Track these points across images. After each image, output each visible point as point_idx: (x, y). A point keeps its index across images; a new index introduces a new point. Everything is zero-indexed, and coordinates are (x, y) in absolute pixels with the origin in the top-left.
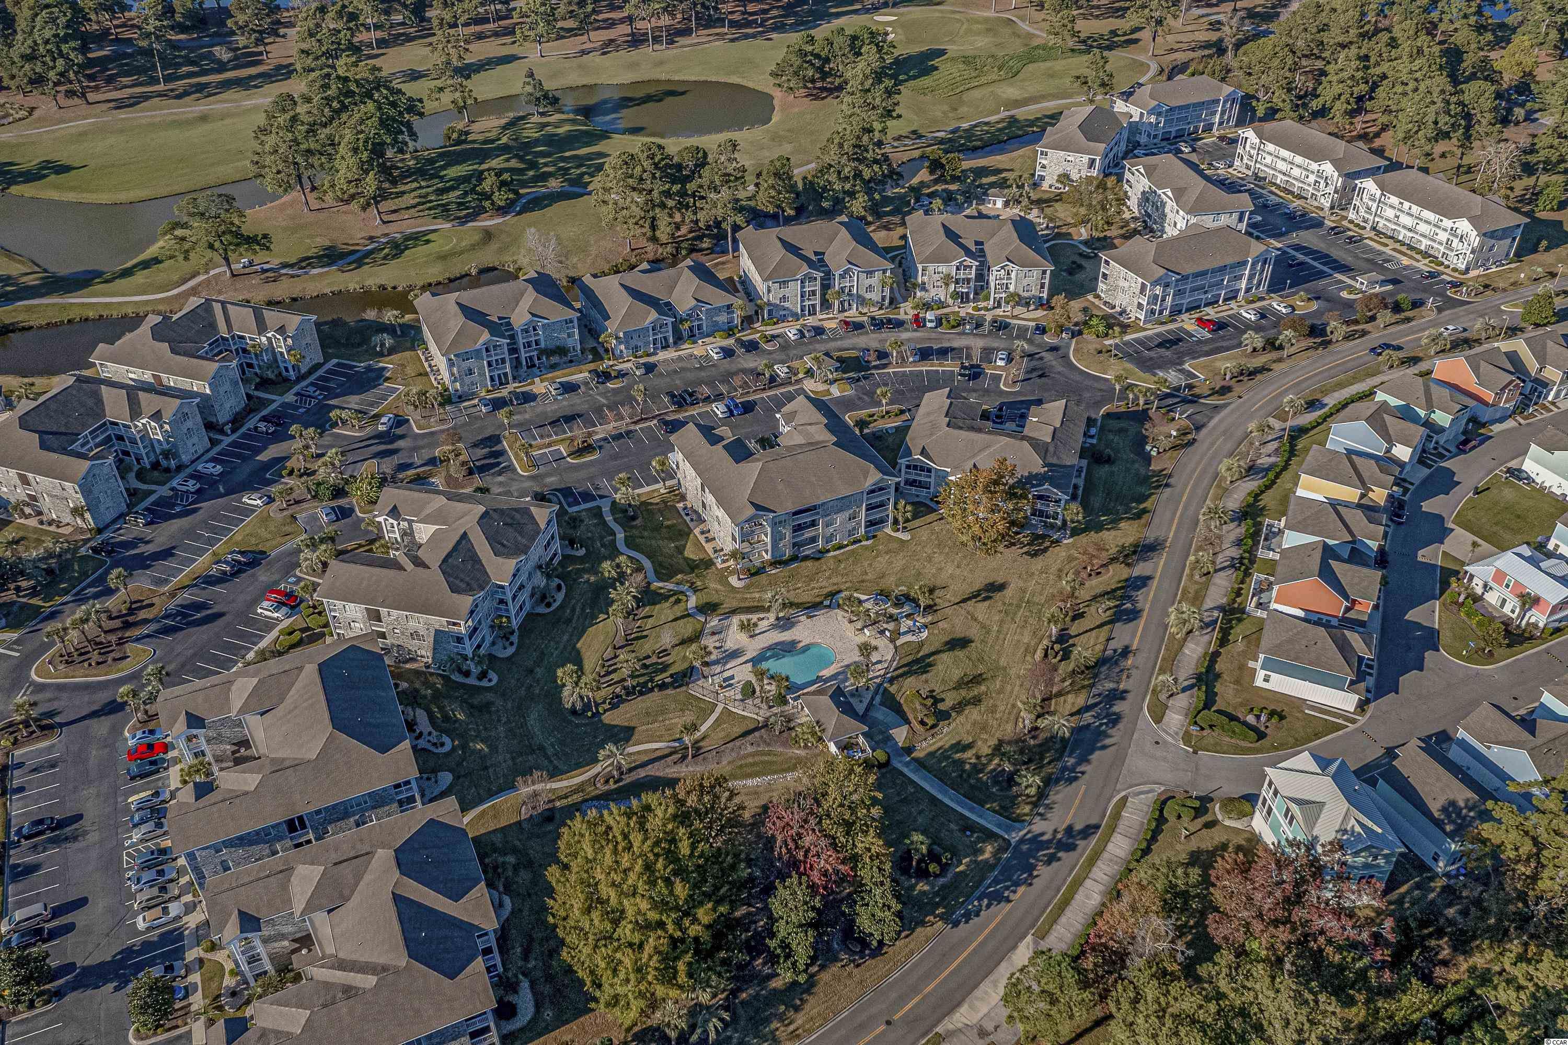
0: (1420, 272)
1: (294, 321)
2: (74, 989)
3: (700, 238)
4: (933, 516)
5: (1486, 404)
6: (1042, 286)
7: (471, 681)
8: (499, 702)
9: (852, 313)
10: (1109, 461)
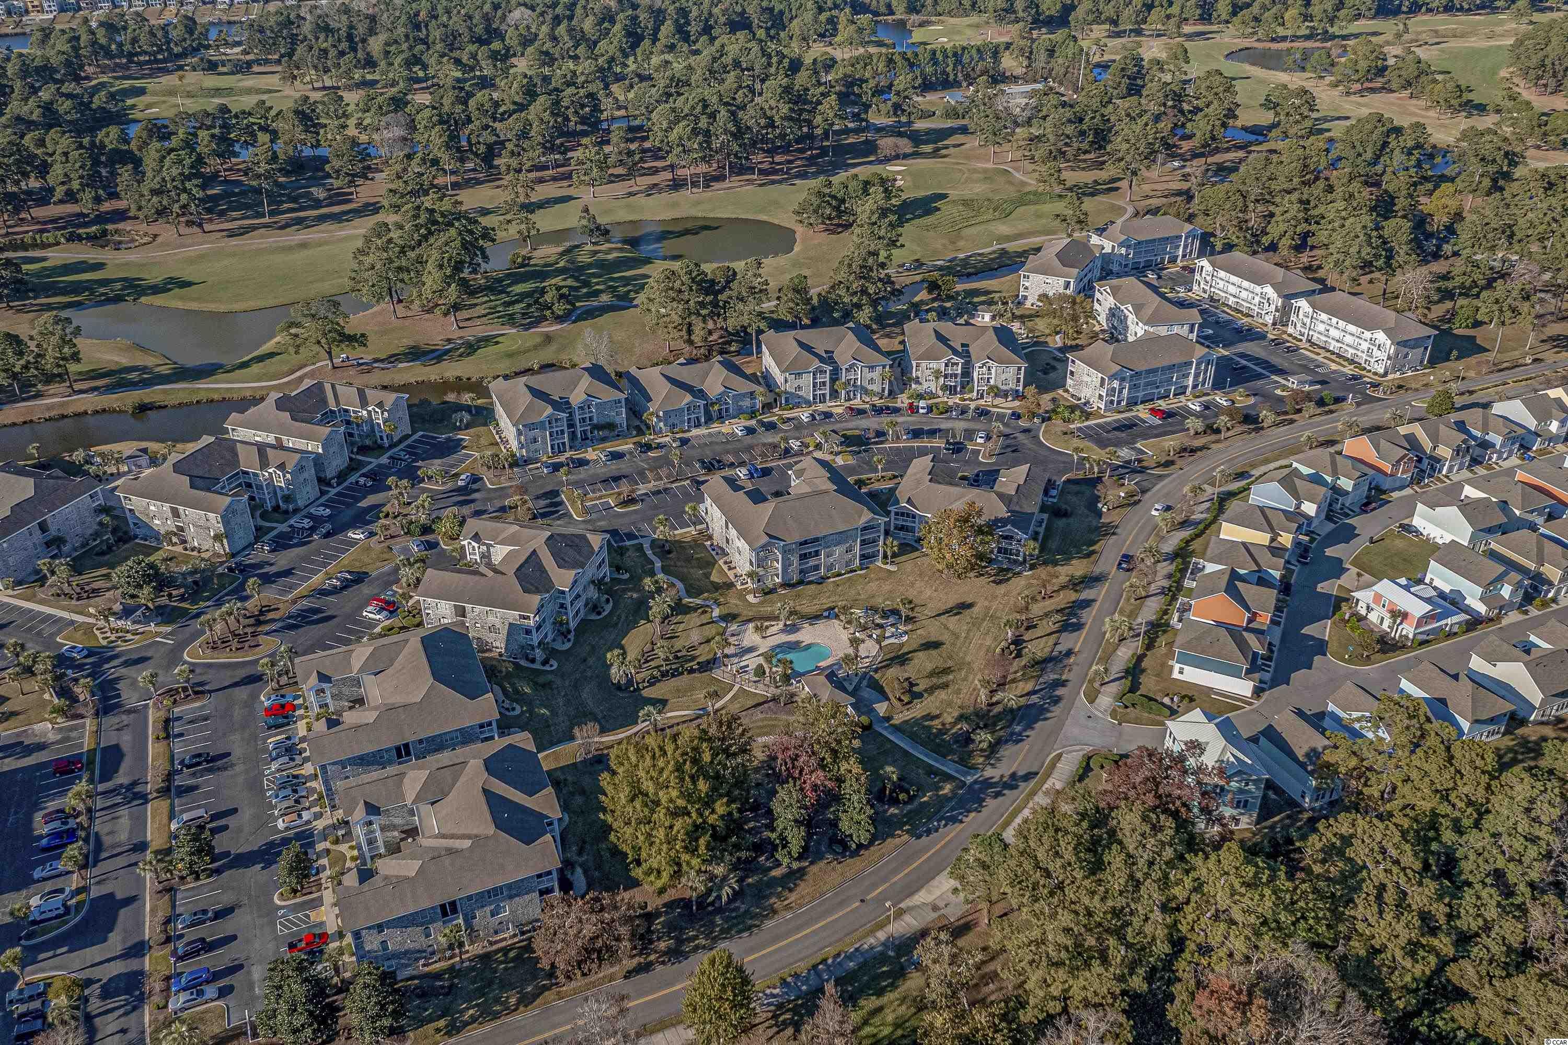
0: (1345, 375)
1: (390, 398)
2: (231, 868)
3: (729, 343)
4: (916, 554)
5: (1385, 474)
6: (1018, 380)
7: (537, 666)
8: (559, 682)
9: (857, 402)
10: (1065, 514)
